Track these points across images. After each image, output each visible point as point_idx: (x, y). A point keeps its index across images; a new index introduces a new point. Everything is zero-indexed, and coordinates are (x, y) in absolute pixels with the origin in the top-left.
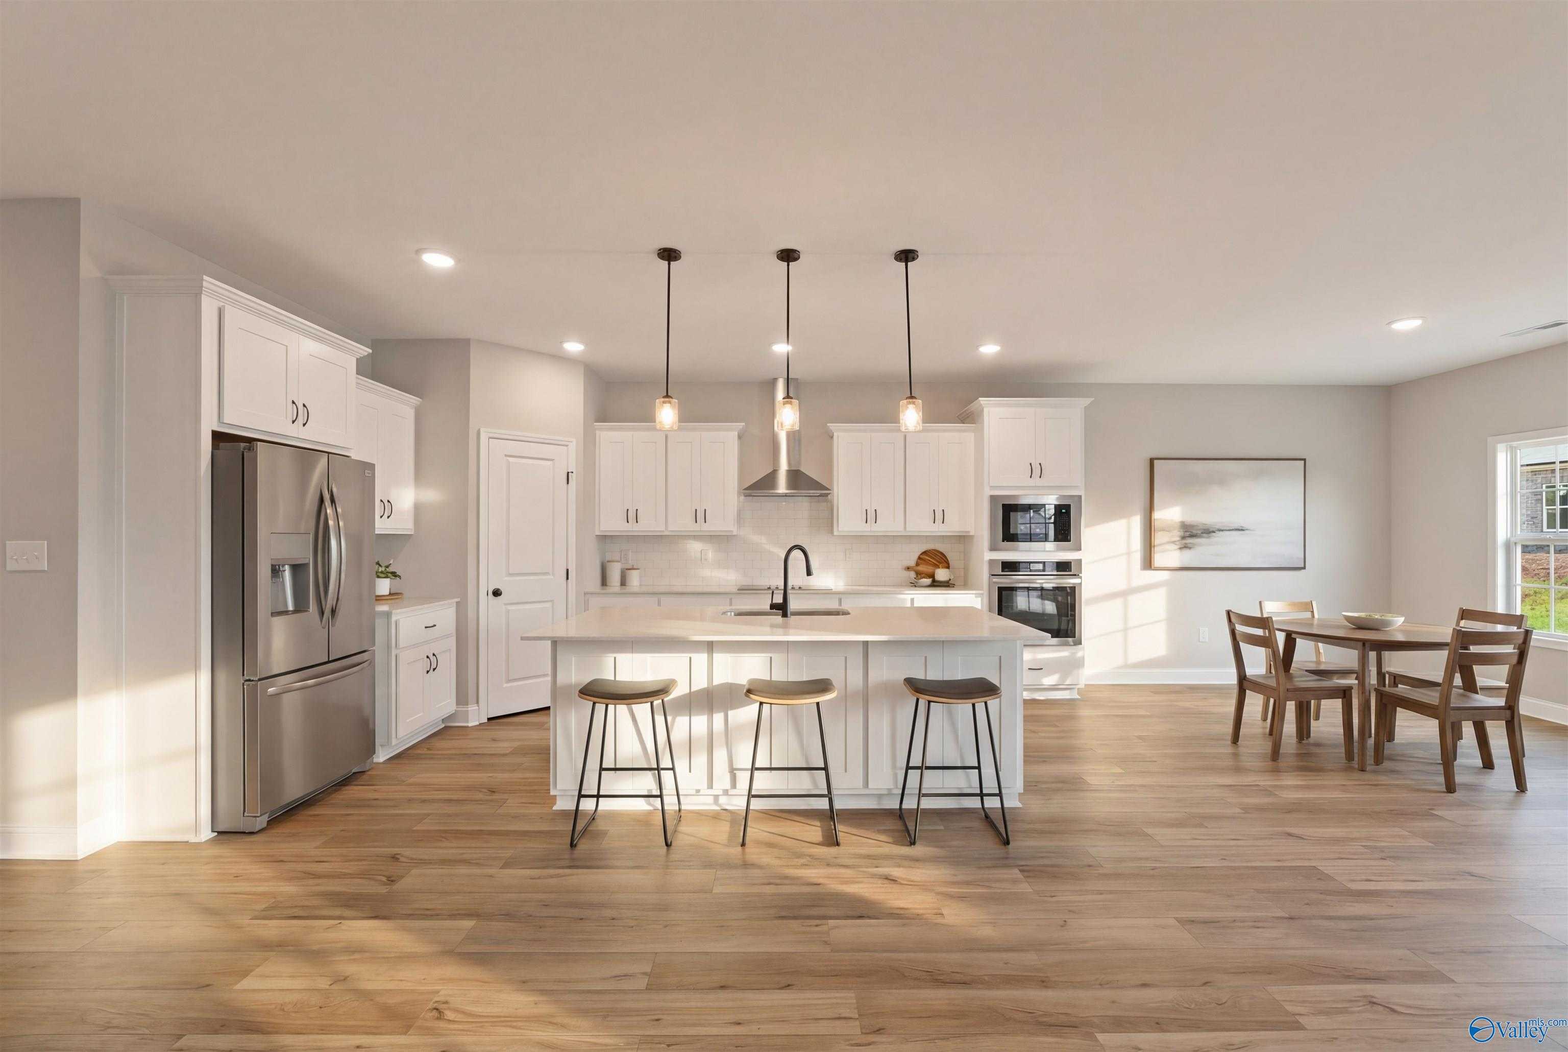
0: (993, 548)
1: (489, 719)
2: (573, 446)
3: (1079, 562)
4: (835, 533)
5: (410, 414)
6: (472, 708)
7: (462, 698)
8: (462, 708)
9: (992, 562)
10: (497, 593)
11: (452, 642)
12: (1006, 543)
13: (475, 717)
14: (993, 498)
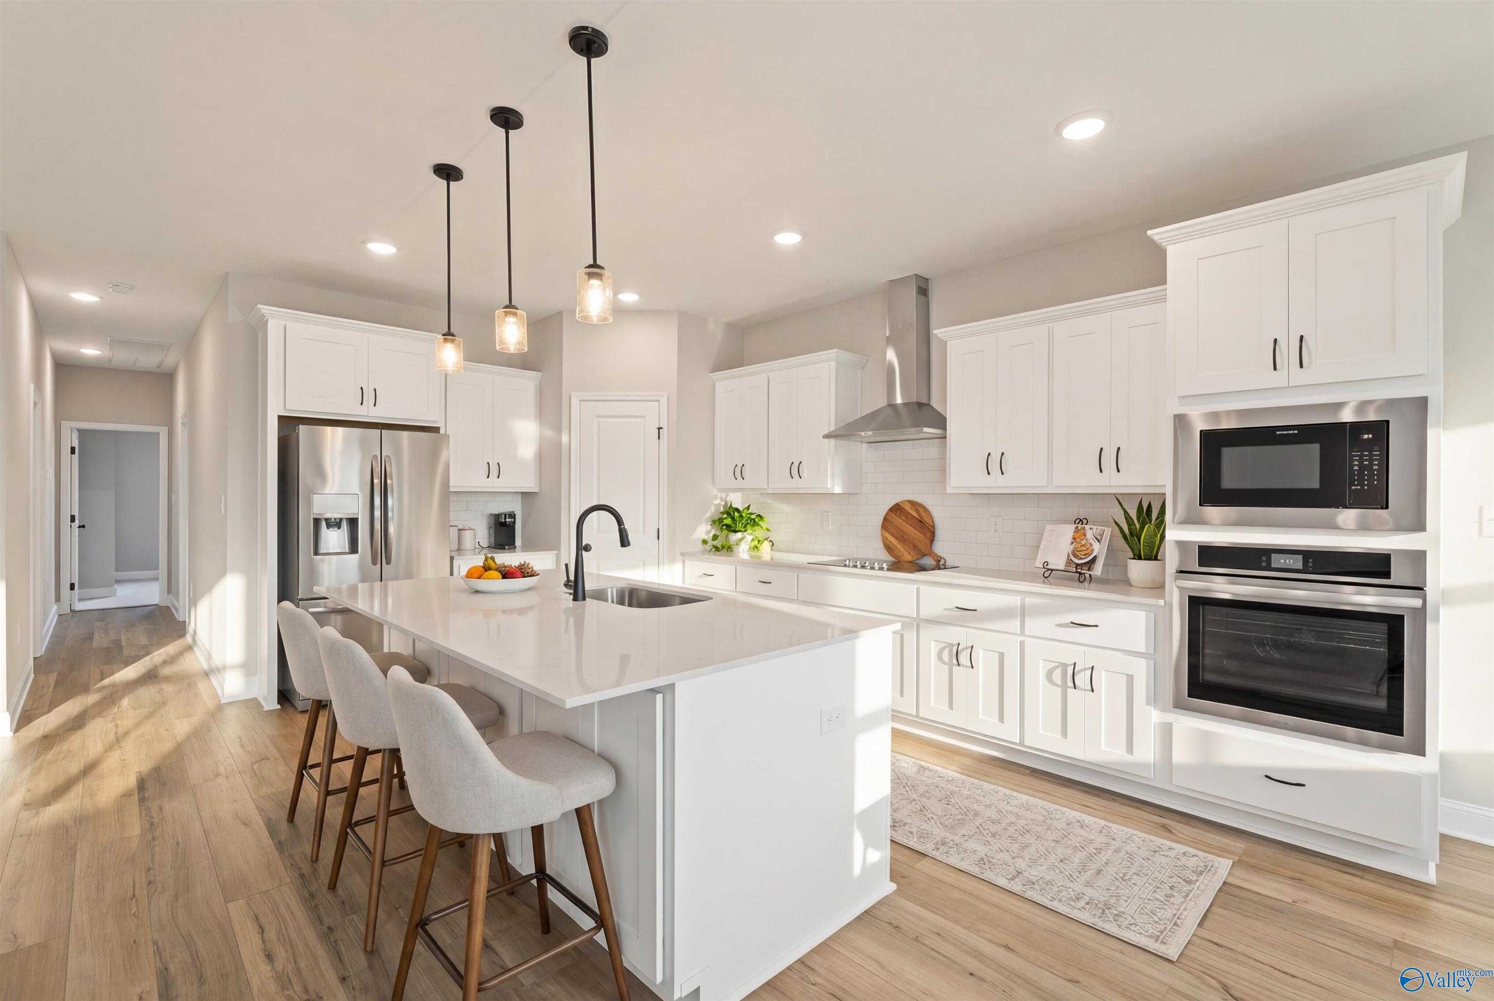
0: (1185, 521)
12: (1207, 508)
14: (1179, 422)
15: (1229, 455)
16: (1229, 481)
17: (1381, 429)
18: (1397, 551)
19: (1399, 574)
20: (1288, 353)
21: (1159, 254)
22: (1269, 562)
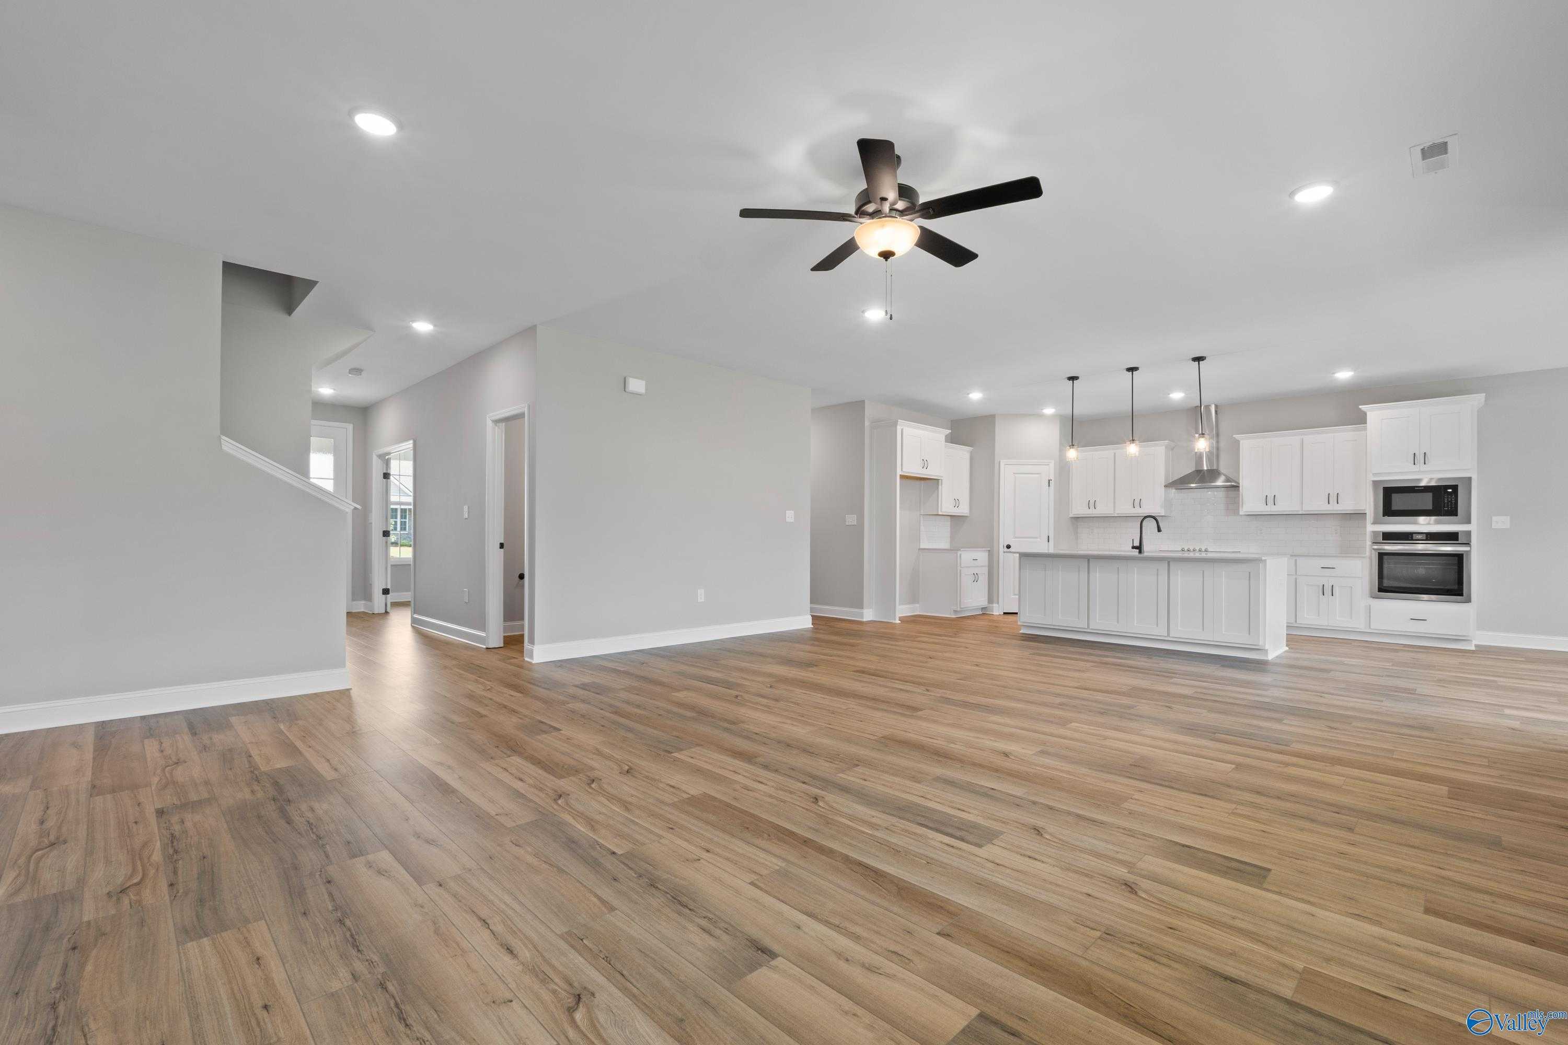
0: (1375, 523)
1: (1004, 613)
2: (1052, 465)
3: (1469, 533)
4: (1241, 514)
5: (967, 456)
6: (995, 605)
7: (990, 601)
8: (991, 605)
9: (1375, 533)
10: (1009, 547)
11: (986, 570)
12: (1386, 518)
13: (997, 610)
14: (1375, 483)
15: (1395, 497)
16: (1395, 507)
17: (1455, 488)
18: (1461, 531)
19: (1462, 539)
20: (1420, 458)
21: (1364, 414)
22: (1412, 537)
